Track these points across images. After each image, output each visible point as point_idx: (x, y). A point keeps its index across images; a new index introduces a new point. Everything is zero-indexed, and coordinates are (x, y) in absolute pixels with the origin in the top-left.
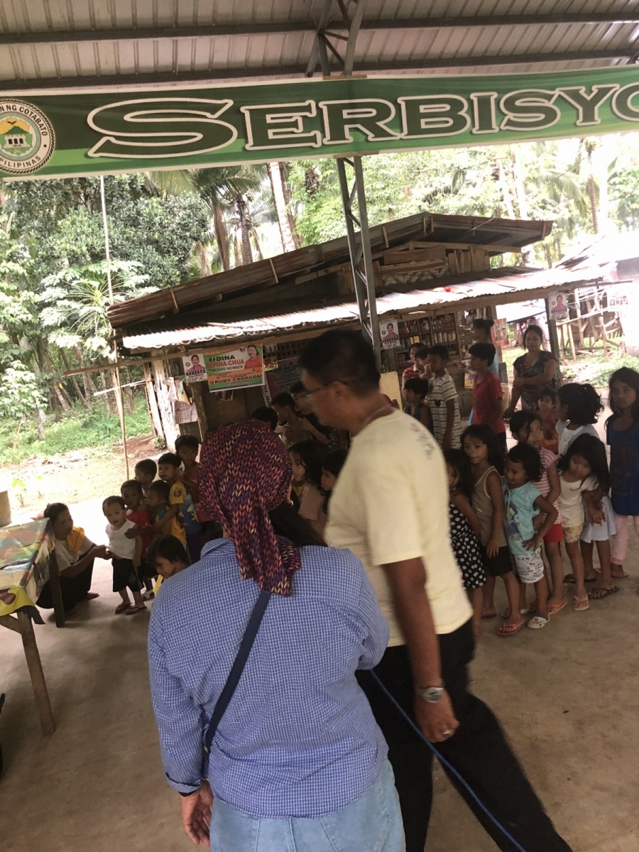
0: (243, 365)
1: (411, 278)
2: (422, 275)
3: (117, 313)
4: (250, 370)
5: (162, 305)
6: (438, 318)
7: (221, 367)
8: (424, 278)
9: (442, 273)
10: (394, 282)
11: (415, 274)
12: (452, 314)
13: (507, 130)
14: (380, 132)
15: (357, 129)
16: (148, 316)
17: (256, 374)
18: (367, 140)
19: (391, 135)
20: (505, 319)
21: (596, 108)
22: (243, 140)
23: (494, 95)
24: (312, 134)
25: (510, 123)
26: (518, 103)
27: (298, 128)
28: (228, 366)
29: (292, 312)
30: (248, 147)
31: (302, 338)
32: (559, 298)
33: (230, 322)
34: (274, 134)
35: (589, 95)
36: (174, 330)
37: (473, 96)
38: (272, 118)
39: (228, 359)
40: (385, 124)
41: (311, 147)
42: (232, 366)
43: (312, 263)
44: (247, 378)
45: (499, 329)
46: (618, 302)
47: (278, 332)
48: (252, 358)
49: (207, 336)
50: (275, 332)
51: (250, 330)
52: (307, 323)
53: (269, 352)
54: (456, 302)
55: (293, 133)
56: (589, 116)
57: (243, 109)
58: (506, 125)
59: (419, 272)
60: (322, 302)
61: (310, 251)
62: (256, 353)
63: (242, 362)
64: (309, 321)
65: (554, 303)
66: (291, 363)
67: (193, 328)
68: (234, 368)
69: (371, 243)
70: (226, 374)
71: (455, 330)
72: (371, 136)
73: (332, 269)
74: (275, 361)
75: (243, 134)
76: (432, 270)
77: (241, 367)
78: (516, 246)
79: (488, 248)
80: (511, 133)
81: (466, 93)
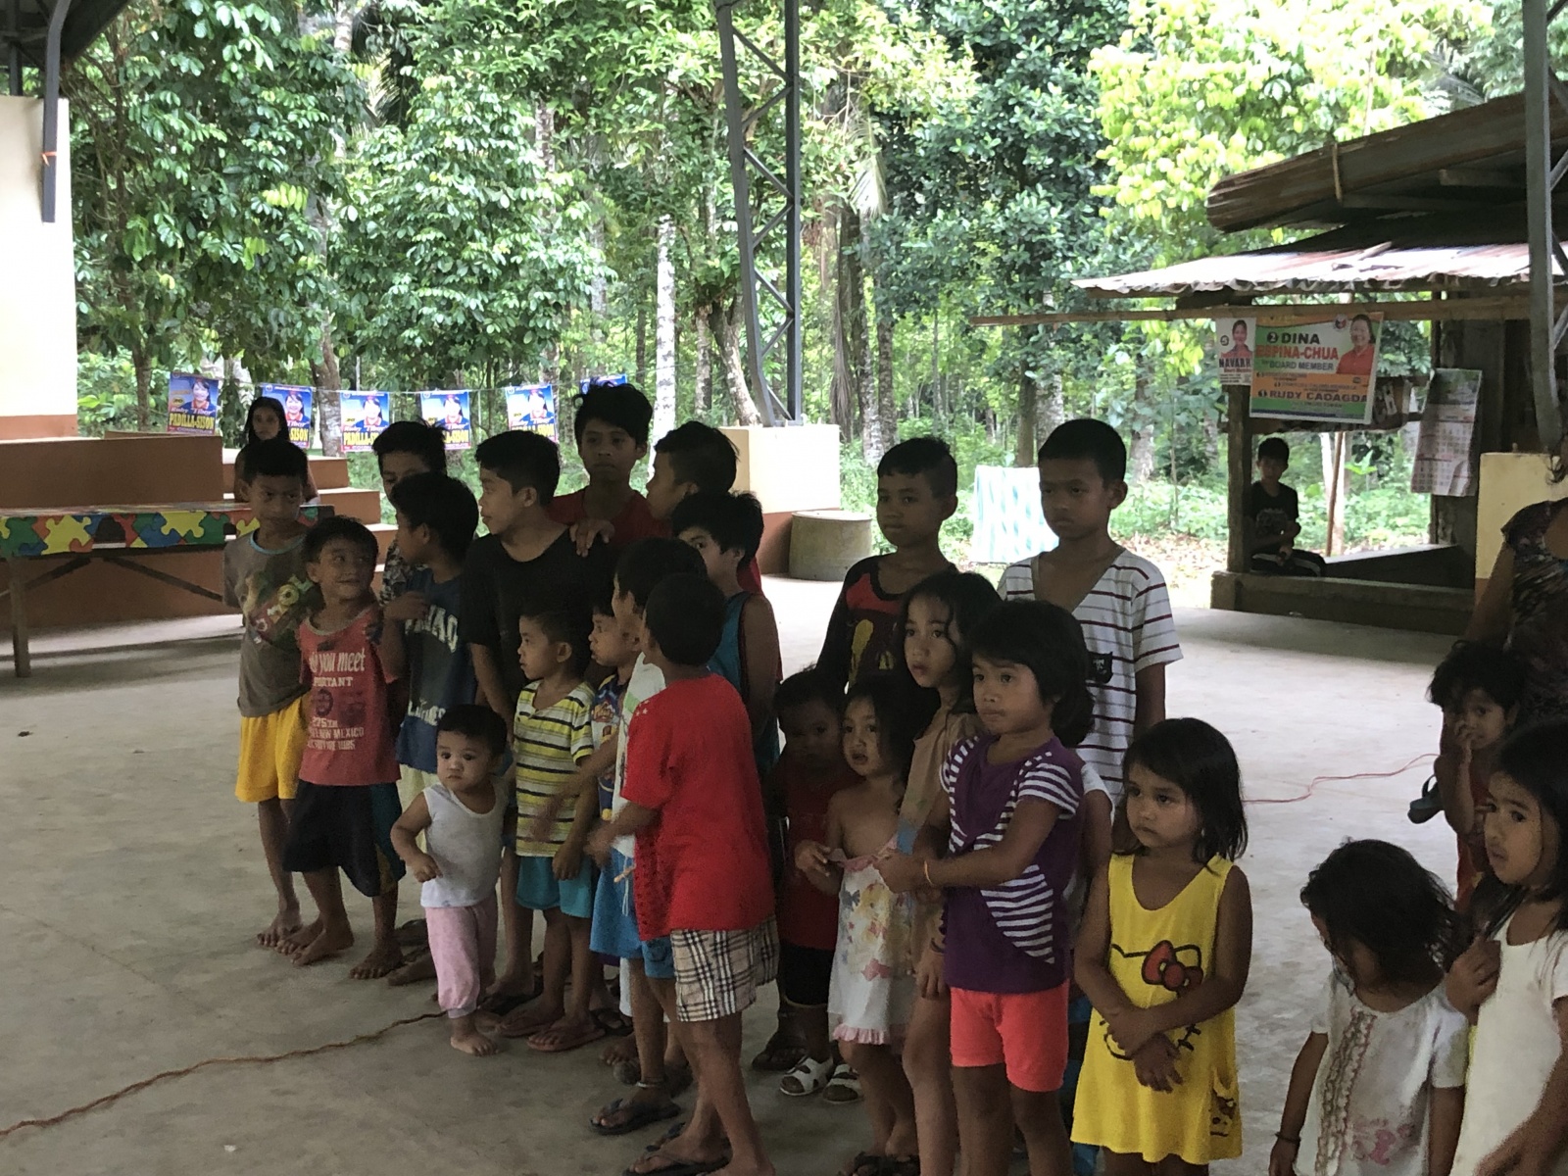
0: (1336, 363)
4: (1348, 379)
7: (1287, 359)
28: (1303, 359)
39: (1306, 341)
42: (1311, 361)
44: (1337, 398)
48: (1358, 346)
68: (1314, 366)
70: (1293, 378)
77: (1330, 366)
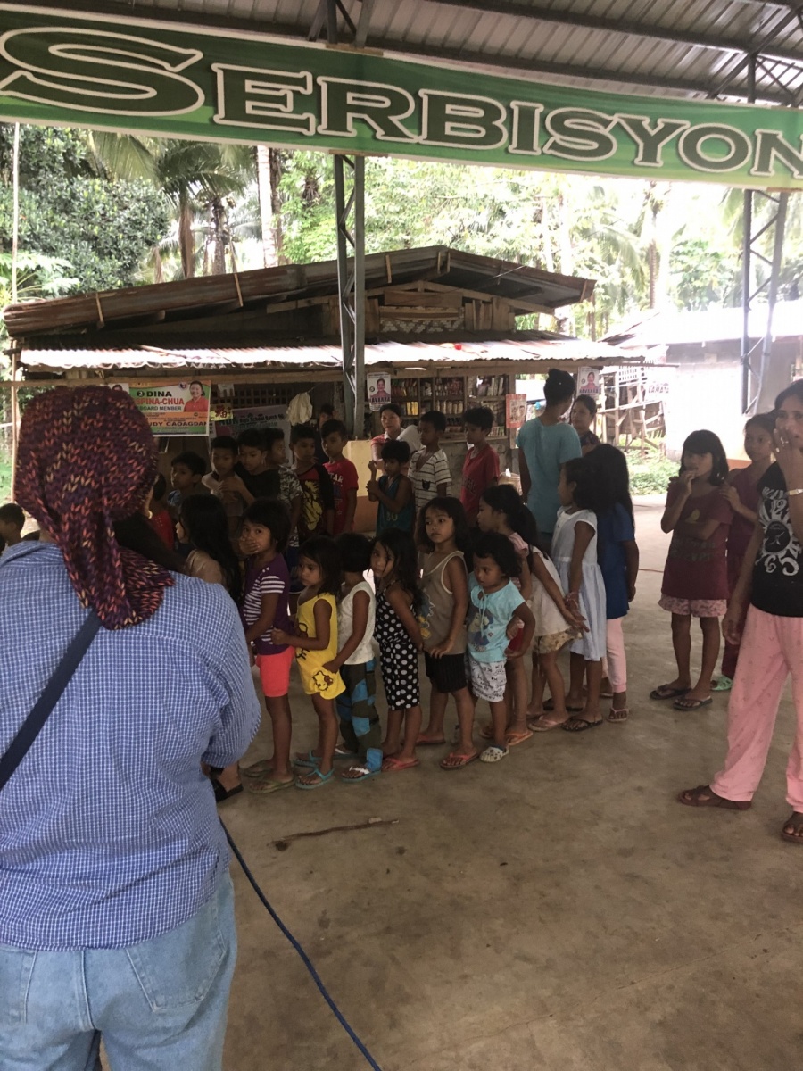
0: (183, 406)
1: (415, 328)
2: (430, 325)
3: (18, 316)
4: (191, 414)
5: (81, 315)
6: (445, 381)
7: (151, 405)
8: (432, 330)
9: (456, 326)
10: (394, 329)
11: (421, 323)
12: (461, 379)
13: (551, 155)
14: (391, 130)
15: (363, 121)
16: (61, 326)
17: (198, 421)
18: (374, 138)
19: (405, 136)
20: (525, 396)
21: (660, 146)
22: (210, 109)
23: (540, 108)
24: (304, 116)
25: (555, 146)
26: (567, 123)
27: (286, 106)
28: (162, 405)
29: (257, 347)
30: (217, 119)
31: (264, 381)
32: (591, 376)
33: (172, 349)
34: (254, 107)
35: (653, 129)
36: (94, 349)
37: (514, 104)
38: (253, 87)
39: (163, 395)
40: (401, 121)
41: (301, 134)
42: (167, 405)
43: (290, 287)
44: (185, 424)
45: (517, 406)
46: (657, 390)
47: (234, 369)
48: (196, 398)
49: (137, 362)
50: (229, 368)
51: (196, 361)
52: (273, 362)
53: (222, 396)
54: (465, 362)
55: (278, 110)
56: (650, 155)
57: (215, 67)
58: (551, 148)
59: (427, 321)
60: (298, 340)
61: (289, 271)
62: (200, 393)
63: (181, 402)
64: (277, 360)
65: (583, 381)
66: (250, 415)
67: (120, 350)
68: (169, 408)
69: (366, 275)
70: (157, 415)
71: (463, 400)
72: (380, 133)
73: (316, 301)
74: (229, 409)
75: (212, 100)
76: (444, 321)
78: (550, 305)
79: (516, 303)
80: (555, 159)
81: (505, 100)
